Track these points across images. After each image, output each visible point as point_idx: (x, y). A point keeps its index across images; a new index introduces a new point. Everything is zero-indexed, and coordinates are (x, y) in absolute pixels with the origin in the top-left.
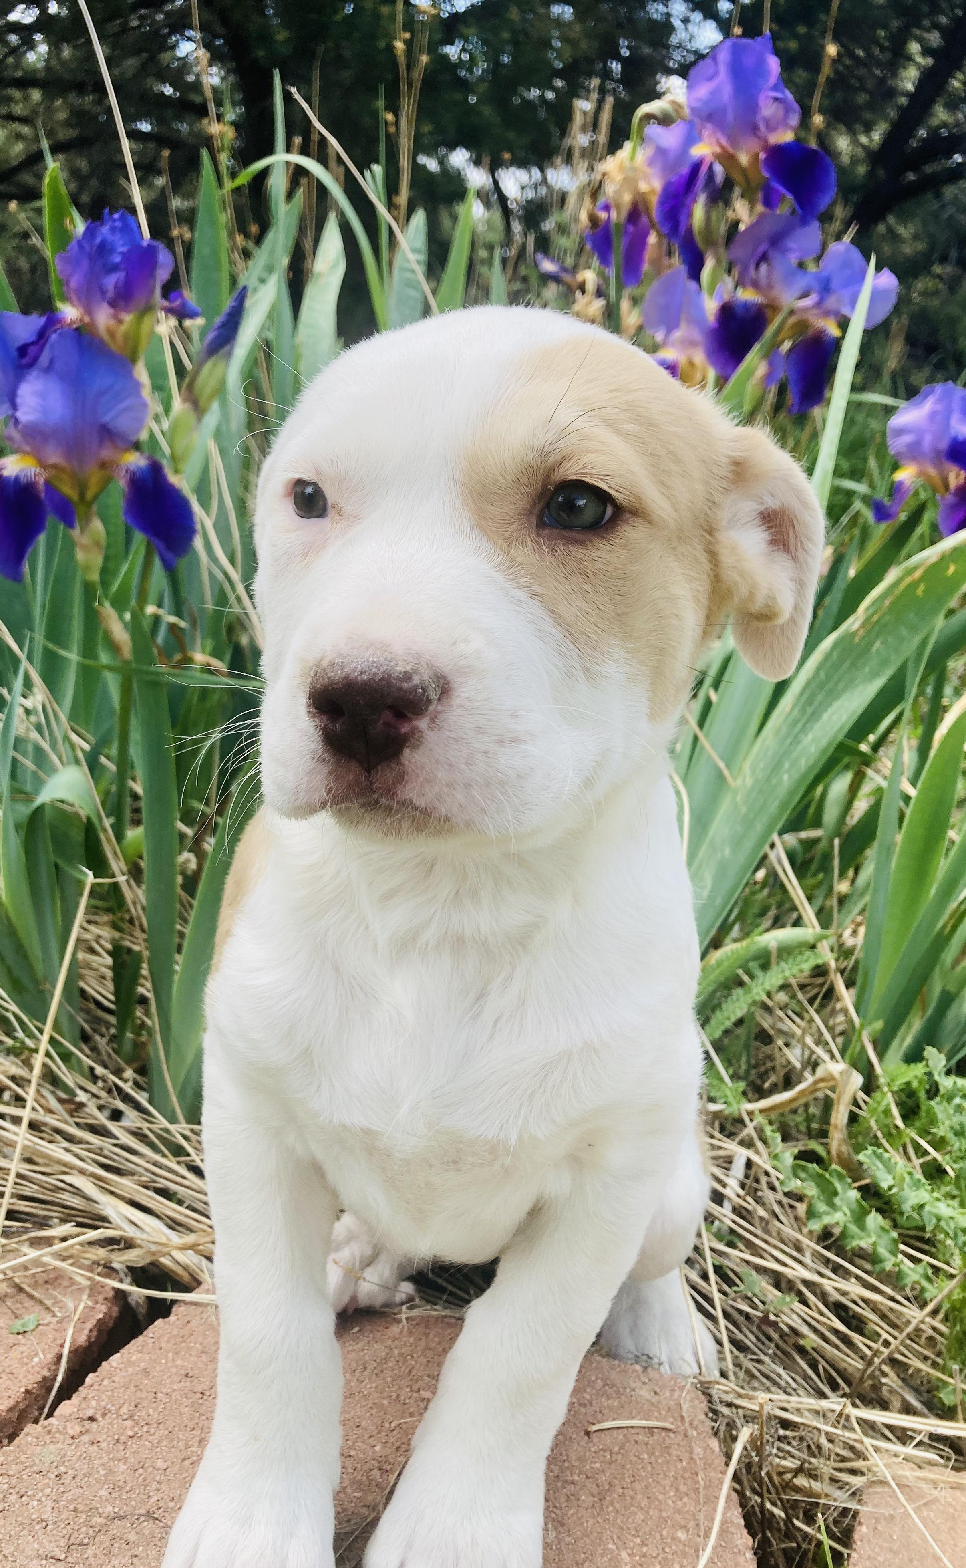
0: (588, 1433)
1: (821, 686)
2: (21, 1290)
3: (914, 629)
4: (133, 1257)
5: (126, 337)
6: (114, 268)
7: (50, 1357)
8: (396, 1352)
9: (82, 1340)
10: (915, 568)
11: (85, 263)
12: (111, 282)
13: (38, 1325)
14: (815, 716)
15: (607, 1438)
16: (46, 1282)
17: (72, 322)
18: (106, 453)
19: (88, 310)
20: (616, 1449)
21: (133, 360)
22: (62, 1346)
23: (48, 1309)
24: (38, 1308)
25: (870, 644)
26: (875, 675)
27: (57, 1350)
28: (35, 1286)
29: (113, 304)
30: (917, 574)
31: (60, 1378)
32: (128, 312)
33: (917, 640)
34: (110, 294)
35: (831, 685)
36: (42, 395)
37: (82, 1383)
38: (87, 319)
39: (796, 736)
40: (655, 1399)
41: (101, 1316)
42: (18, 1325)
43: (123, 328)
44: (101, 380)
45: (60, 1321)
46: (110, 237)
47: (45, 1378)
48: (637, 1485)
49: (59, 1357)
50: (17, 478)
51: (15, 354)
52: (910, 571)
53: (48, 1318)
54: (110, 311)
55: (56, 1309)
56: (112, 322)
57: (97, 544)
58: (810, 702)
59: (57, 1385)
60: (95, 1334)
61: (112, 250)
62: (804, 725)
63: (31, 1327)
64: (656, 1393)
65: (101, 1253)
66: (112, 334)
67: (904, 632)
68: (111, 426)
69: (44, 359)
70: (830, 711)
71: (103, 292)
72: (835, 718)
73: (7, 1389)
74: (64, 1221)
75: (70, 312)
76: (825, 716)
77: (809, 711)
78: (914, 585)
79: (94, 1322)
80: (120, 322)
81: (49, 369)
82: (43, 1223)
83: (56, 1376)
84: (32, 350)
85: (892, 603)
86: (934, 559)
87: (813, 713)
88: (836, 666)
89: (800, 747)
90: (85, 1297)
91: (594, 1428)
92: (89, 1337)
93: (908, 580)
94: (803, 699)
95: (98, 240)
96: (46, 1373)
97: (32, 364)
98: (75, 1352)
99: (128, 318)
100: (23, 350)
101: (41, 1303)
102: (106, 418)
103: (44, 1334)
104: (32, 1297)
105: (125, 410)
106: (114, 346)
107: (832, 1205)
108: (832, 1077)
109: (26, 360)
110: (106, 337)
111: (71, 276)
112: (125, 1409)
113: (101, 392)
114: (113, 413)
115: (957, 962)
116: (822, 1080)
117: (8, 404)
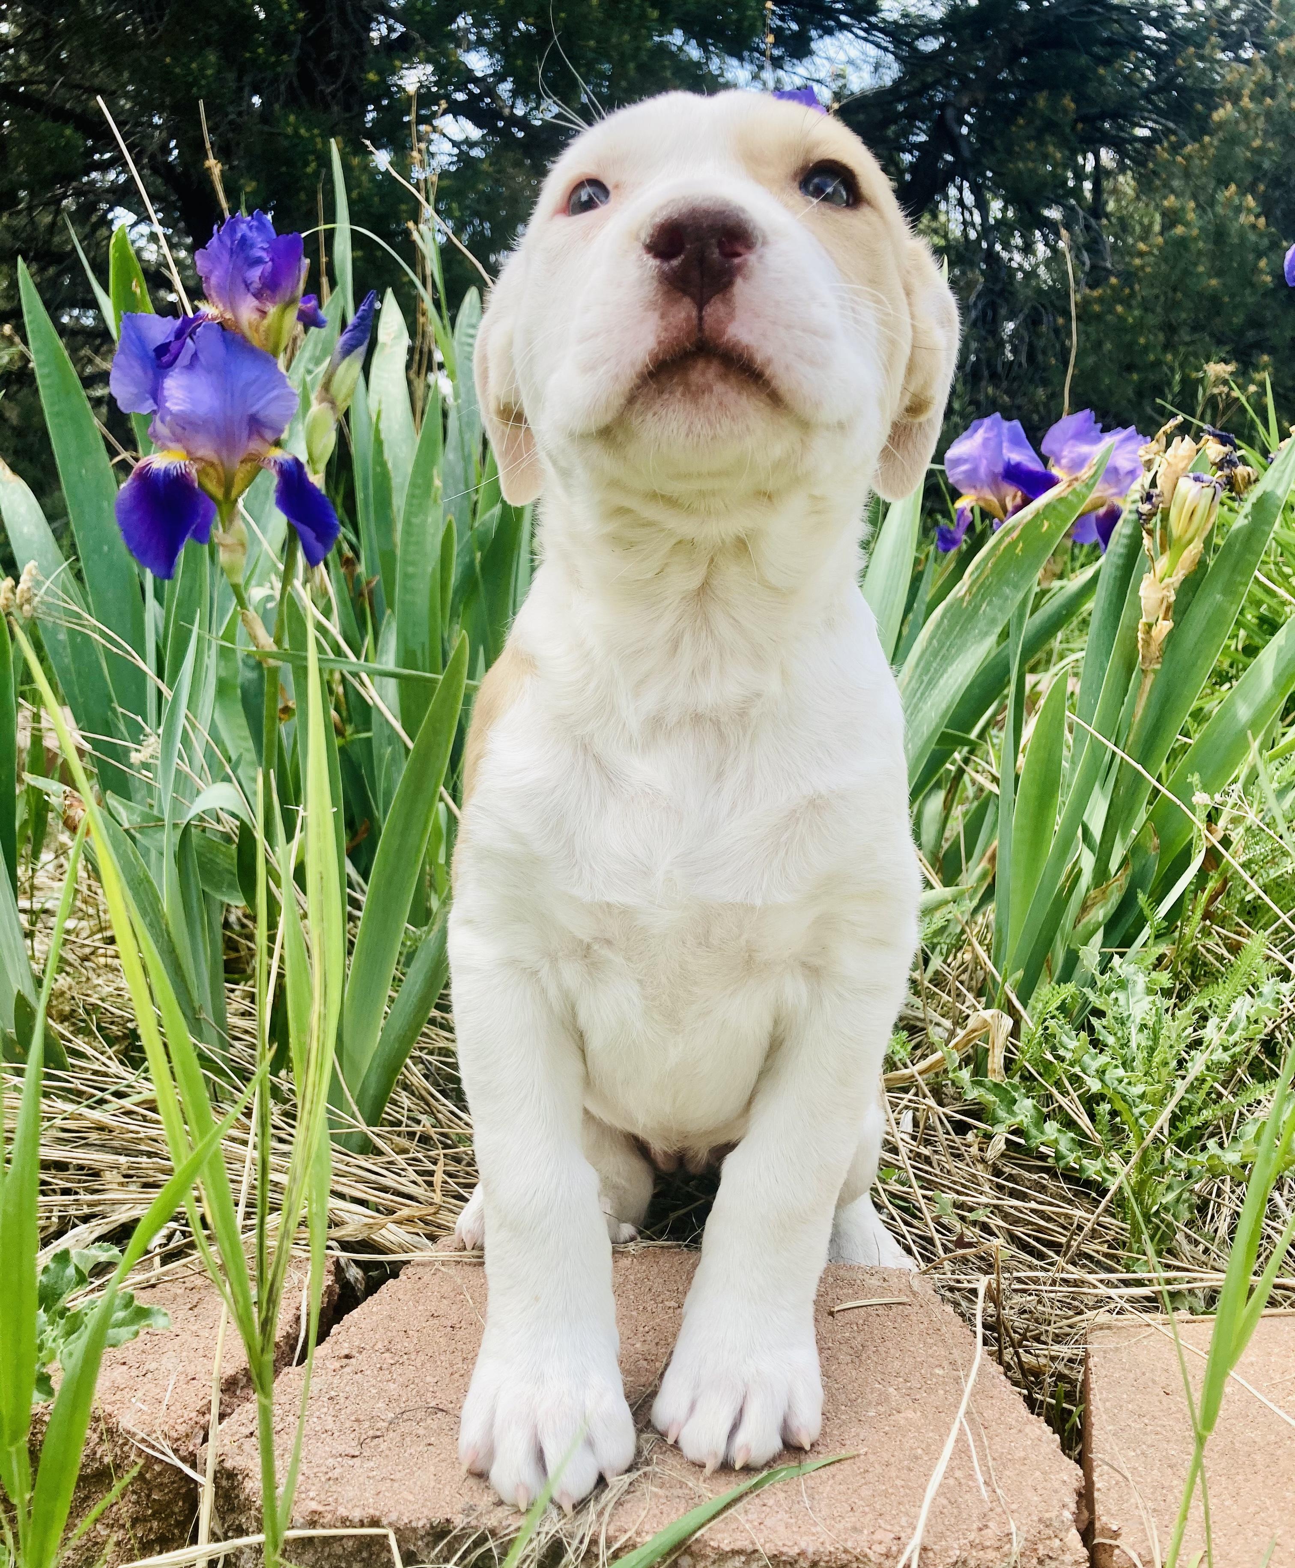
0: (831, 1314)
1: (935, 655)
3: (1016, 587)
4: (347, 1232)
5: (269, 331)
6: (259, 261)
10: (1013, 528)
11: (225, 258)
12: (255, 274)
14: (931, 684)
15: (850, 1315)
17: (214, 319)
18: (255, 446)
19: (231, 306)
20: (861, 1321)
21: (275, 355)
25: (977, 608)
26: (986, 634)
29: (258, 295)
30: (1015, 534)
32: (274, 303)
33: (1020, 596)
34: (256, 285)
35: (944, 651)
36: (189, 389)
38: (228, 315)
39: (916, 706)
40: (885, 1285)
43: (266, 323)
44: (247, 372)
46: (249, 234)
48: (888, 1344)
50: (167, 472)
51: (152, 354)
52: (1008, 533)
54: (255, 303)
56: (255, 316)
57: (241, 544)
58: (926, 670)
61: (253, 247)
62: (922, 694)
64: (885, 1280)
66: (255, 330)
67: (1008, 591)
68: (261, 416)
69: (184, 358)
70: (946, 676)
71: (247, 286)
72: (951, 681)
75: (209, 311)
76: (942, 682)
77: (926, 679)
78: (1013, 544)
80: (263, 313)
81: (191, 366)
84: (173, 348)
85: (995, 565)
86: (1030, 517)
87: (929, 683)
88: (947, 634)
89: (920, 715)
91: (837, 1308)
93: (1008, 540)
94: (919, 670)
95: (239, 234)
97: (171, 364)
99: (272, 310)
100: (162, 349)
102: (255, 409)
105: (274, 399)
106: (256, 340)
107: (1011, 1112)
108: (985, 1023)
109: (165, 359)
110: (248, 333)
111: (211, 271)
112: (379, 1346)
113: (249, 385)
114: (262, 402)
115: (1078, 920)
116: (974, 1031)
117: (151, 401)
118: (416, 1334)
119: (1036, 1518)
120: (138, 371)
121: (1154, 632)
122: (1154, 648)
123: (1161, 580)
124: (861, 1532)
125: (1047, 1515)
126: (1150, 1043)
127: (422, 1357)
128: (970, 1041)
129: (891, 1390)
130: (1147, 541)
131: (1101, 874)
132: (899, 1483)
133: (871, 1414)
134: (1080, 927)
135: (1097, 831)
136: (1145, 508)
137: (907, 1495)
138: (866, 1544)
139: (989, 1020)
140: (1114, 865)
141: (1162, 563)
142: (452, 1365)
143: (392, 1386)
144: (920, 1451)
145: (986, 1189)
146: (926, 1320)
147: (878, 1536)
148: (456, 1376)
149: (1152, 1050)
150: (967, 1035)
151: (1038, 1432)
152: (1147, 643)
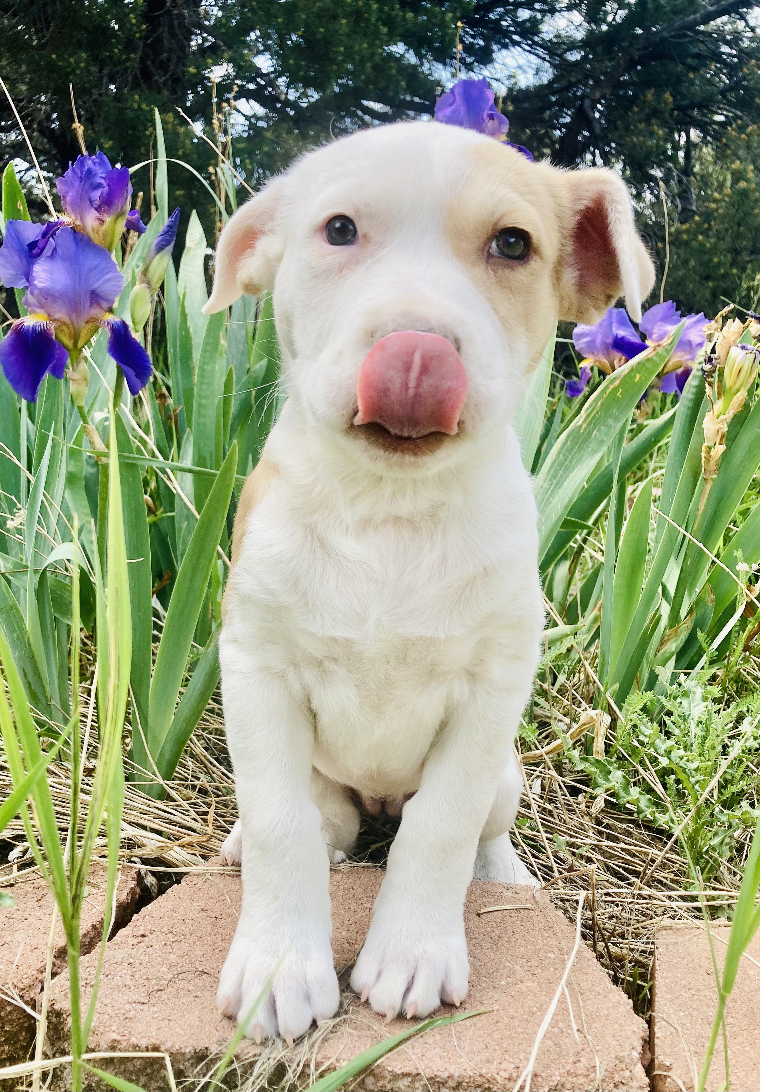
0: (478, 915)
1: (561, 465)
3: (617, 419)
5: (105, 234)
6: (99, 186)
10: (616, 378)
11: (77, 183)
12: (96, 195)
14: (558, 485)
15: (492, 916)
17: (69, 225)
18: (95, 312)
19: (80, 216)
20: (499, 920)
21: (110, 250)
25: (590, 434)
26: (595, 451)
29: (98, 209)
30: (617, 383)
32: (110, 215)
33: (620, 425)
34: (97, 202)
35: (568, 462)
36: (51, 272)
38: (78, 223)
39: (548, 499)
40: (516, 896)
43: (104, 228)
44: (90, 261)
46: (93, 167)
48: (517, 936)
50: (34, 328)
51: (26, 248)
52: (612, 381)
54: (97, 214)
56: (97, 223)
57: (85, 379)
58: (554, 476)
61: (96, 175)
62: (552, 492)
64: (516, 893)
65: (124, 851)
66: (96, 232)
67: (611, 422)
68: (99, 290)
69: (48, 251)
70: (568, 480)
71: (91, 202)
72: (572, 483)
75: (65, 219)
76: (565, 483)
77: (555, 482)
78: (615, 390)
80: (102, 222)
81: (52, 257)
84: (40, 245)
85: (602, 404)
86: (627, 371)
87: (558, 483)
88: (570, 451)
89: (550, 506)
91: (482, 911)
93: (612, 387)
94: (550, 475)
95: (87, 168)
97: (38, 255)
99: (108, 219)
100: (33, 245)
102: (96, 285)
105: (108, 280)
106: (97, 240)
107: (607, 780)
108: (592, 719)
109: (34, 251)
110: (91, 234)
111: (67, 193)
112: (165, 929)
113: (91, 270)
114: (100, 282)
115: (658, 651)
116: (585, 724)
117: (25, 280)
118: (191, 922)
119: (613, 1056)
120: (16, 259)
121: (713, 452)
122: (713, 465)
123: (718, 417)
124: (492, 1063)
125: (621, 1054)
126: (704, 733)
127: (194, 937)
128: (581, 731)
129: (517, 967)
130: (708, 390)
131: (674, 618)
132: (520, 1030)
133: (503, 983)
134: (659, 655)
135: (672, 589)
136: (707, 367)
137: (525, 1038)
138: (495, 1071)
139: (595, 717)
140: (683, 612)
141: (719, 405)
142: (214, 943)
143: (172, 956)
144: (535, 1009)
145: (590, 833)
146: (543, 921)
147: (504, 1066)
148: (217, 951)
149: (705, 738)
150: (580, 727)
151: (618, 998)
152: (708, 460)
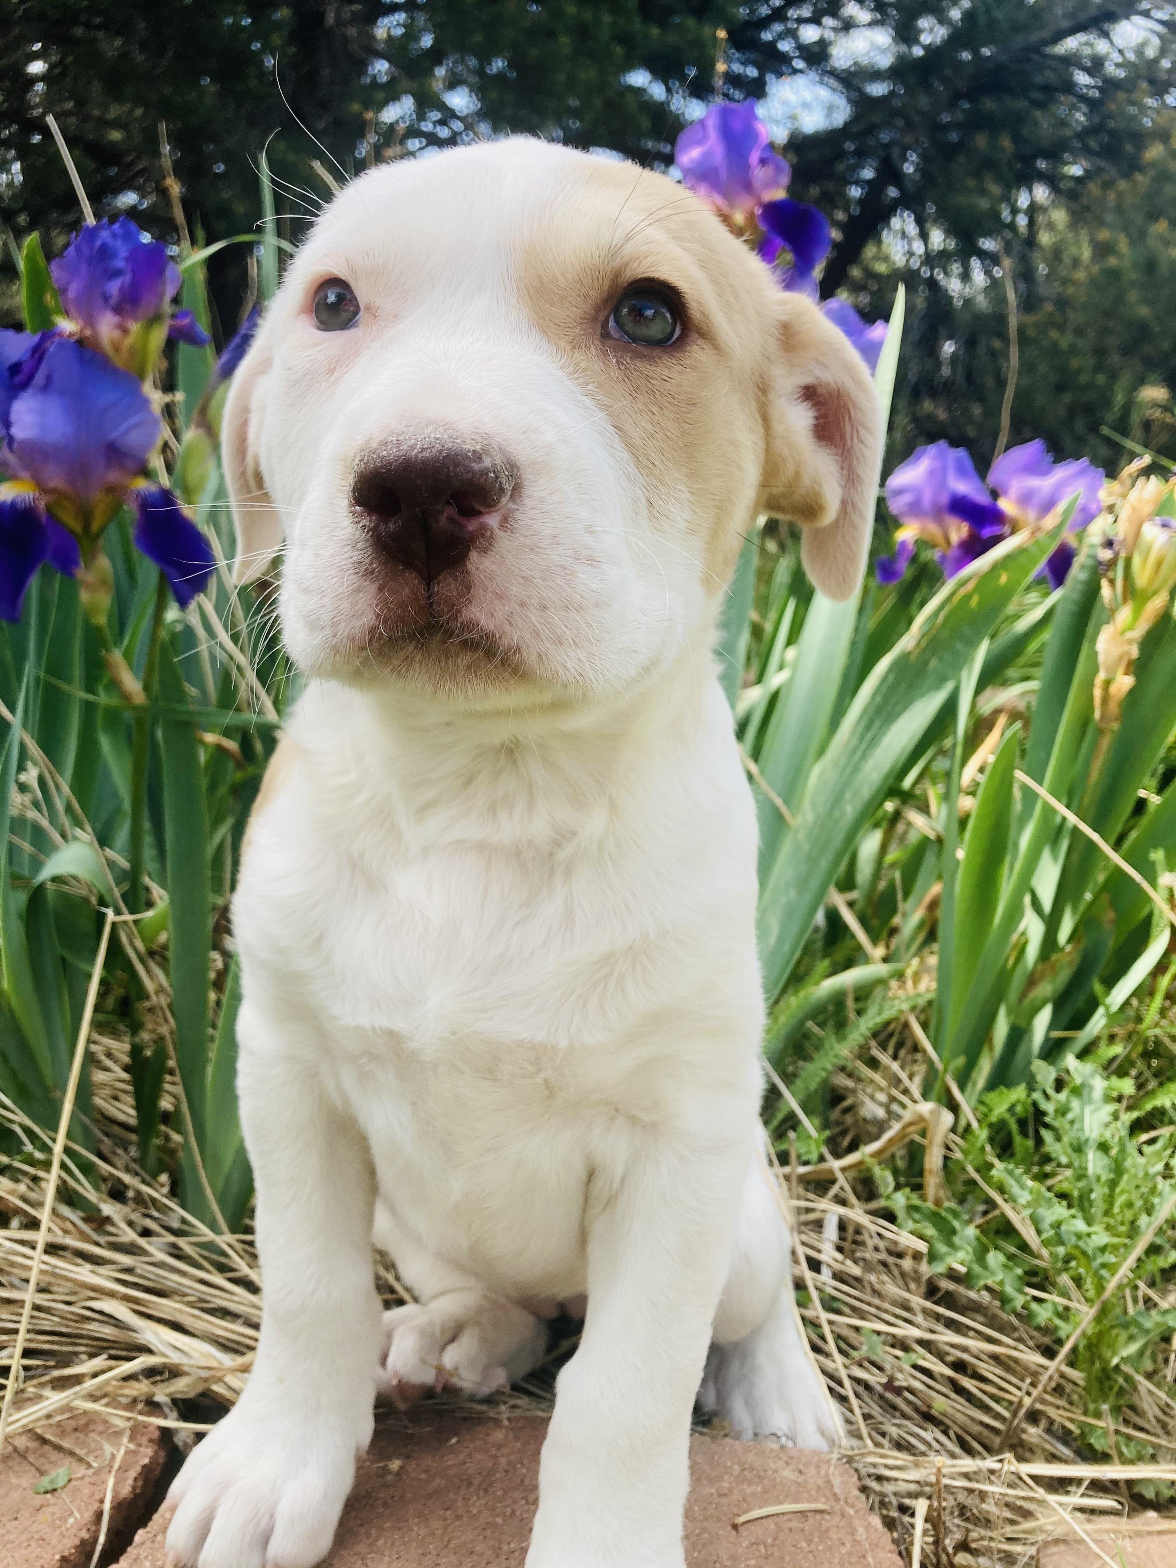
0: (738, 1528)
1: (879, 710)
2: (44, 1441)
3: (970, 643)
4: (181, 1386)
5: (132, 351)
6: (118, 273)
7: (89, 1515)
8: (503, 1461)
9: (126, 1490)
10: (968, 579)
11: (84, 268)
12: (114, 287)
13: (70, 1481)
14: (874, 742)
15: (756, 1530)
16: (76, 1430)
17: (71, 335)
18: (114, 477)
19: (90, 321)
20: (770, 1540)
21: (141, 376)
22: (102, 1501)
23: (80, 1460)
24: (68, 1460)
25: (926, 663)
27: (96, 1505)
28: (63, 1434)
29: (118, 310)
30: (970, 586)
31: (102, 1539)
32: (136, 319)
34: (115, 300)
35: (889, 706)
36: (41, 413)
37: (129, 1541)
38: (88, 332)
40: (801, 1480)
41: (146, 1461)
42: (45, 1483)
43: (129, 341)
44: (106, 396)
45: (98, 1472)
46: (110, 241)
47: (83, 1542)
49: (99, 1515)
50: (13, 505)
51: (6, 373)
52: (962, 584)
53: (81, 1471)
54: (115, 319)
55: (90, 1459)
56: (116, 334)
57: (104, 582)
58: (868, 728)
59: (99, 1548)
60: (140, 1483)
61: (114, 255)
62: (864, 753)
63: (61, 1483)
64: (800, 1472)
65: (142, 1387)
66: (117, 349)
67: (960, 647)
68: (121, 443)
69: (40, 378)
71: (106, 298)
73: (38, 1557)
74: (92, 1356)
75: (67, 326)
77: (868, 737)
78: (968, 597)
79: (138, 1468)
80: (125, 331)
81: (46, 388)
82: (66, 1360)
83: (96, 1539)
84: (26, 369)
85: (946, 618)
86: (987, 568)
88: (893, 690)
90: (125, 1440)
91: (742, 1519)
92: (134, 1488)
93: (962, 592)
94: (860, 727)
95: (98, 243)
96: (85, 1535)
97: (25, 385)
98: (118, 1507)
99: (135, 327)
100: (15, 368)
101: (72, 1454)
102: (115, 434)
103: (77, 1490)
104: (59, 1448)
105: (133, 426)
106: (119, 361)
107: (951, 1246)
108: (921, 1119)
109: (18, 379)
110: (109, 351)
111: (68, 283)
113: (106, 409)
114: (122, 429)
115: (1023, 995)
116: (911, 1124)
121: (1113, 689)
122: (1113, 708)
123: (1123, 633)
126: (1112, 1176)
128: (905, 1136)
130: (1106, 591)
131: (1049, 943)
134: (1026, 1000)
135: (1047, 901)
136: (1106, 555)
139: (926, 1114)
140: (1064, 934)
141: (1124, 614)
145: (919, 1319)
146: (848, 1539)
149: (1113, 1184)
150: (903, 1128)
152: (1105, 700)
